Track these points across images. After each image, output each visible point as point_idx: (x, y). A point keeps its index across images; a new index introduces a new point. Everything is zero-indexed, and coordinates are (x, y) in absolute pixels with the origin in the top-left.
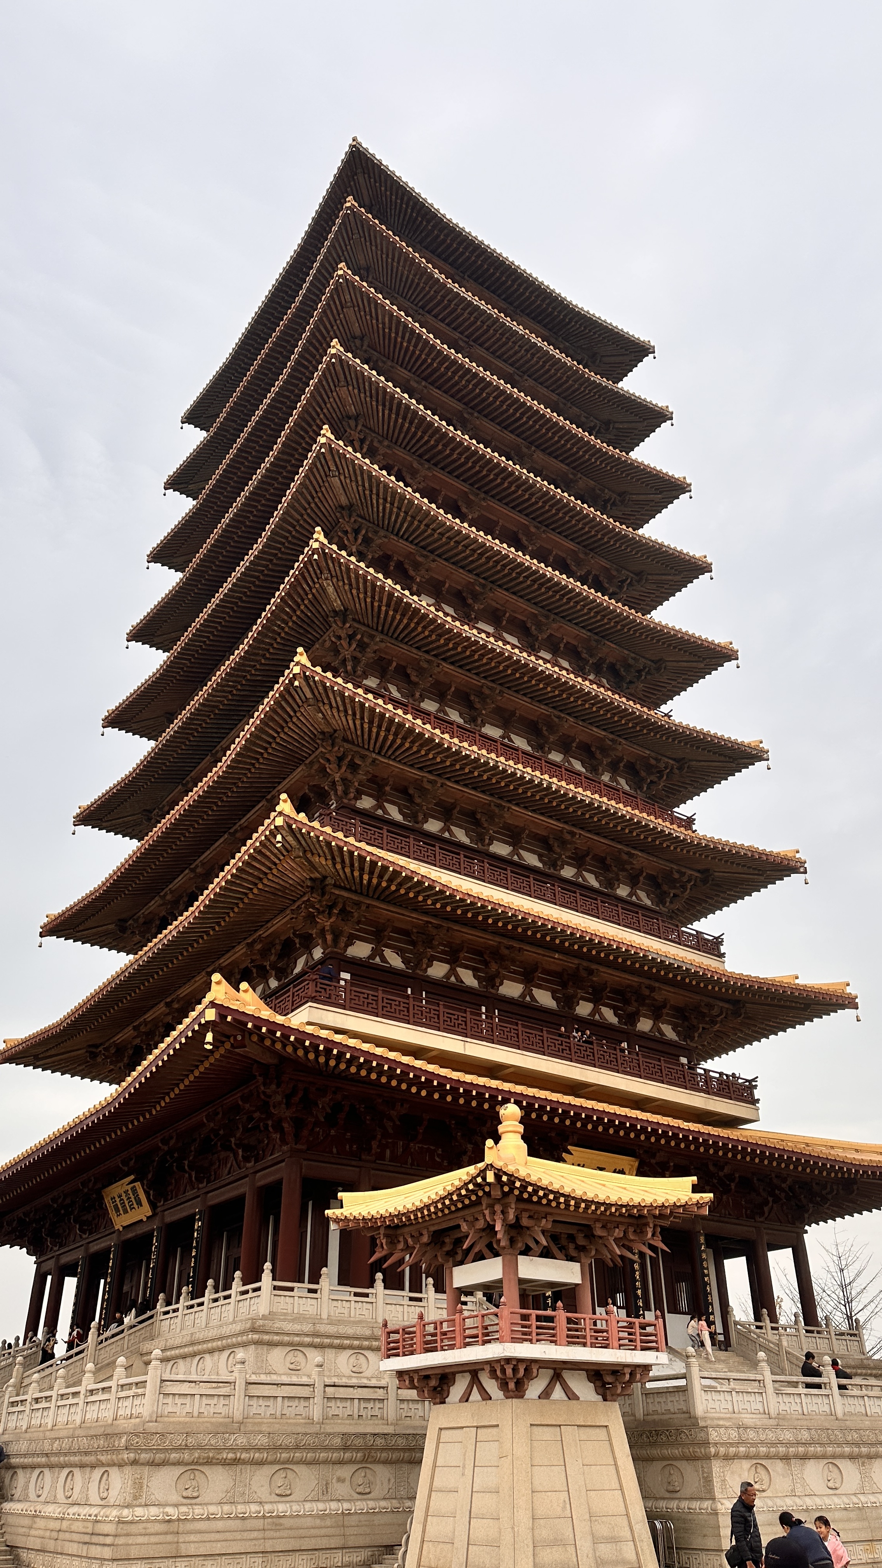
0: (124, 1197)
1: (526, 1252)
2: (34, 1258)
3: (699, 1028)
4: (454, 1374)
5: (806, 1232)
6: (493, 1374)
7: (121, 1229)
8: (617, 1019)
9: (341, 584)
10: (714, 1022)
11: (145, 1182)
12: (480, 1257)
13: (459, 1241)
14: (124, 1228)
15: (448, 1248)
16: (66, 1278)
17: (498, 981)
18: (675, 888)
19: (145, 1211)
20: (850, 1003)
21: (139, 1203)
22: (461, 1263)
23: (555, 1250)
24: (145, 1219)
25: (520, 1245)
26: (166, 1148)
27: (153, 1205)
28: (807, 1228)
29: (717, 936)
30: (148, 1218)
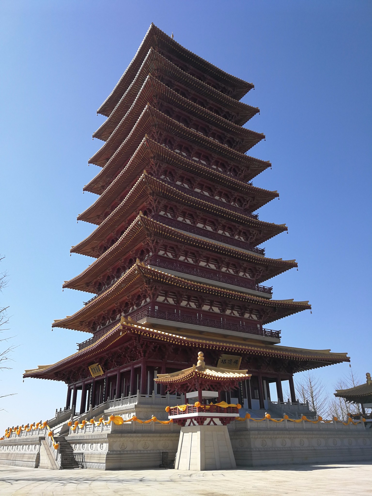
0: (95, 368)
1: (204, 390)
2: (67, 385)
3: (263, 316)
4: (187, 420)
5: (293, 375)
6: (195, 420)
7: (94, 377)
8: (238, 315)
9: (152, 186)
10: (268, 314)
11: (102, 365)
12: (193, 391)
13: (188, 387)
14: (95, 377)
15: (185, 388)
16: (78, 390)
17: (202, 306)
18: (257, 272)
19: (102, 373)
20: (309, 307)
21: (100, 370)
22: (188, 392)
23: (212, 389)
24: (102, 375)
25: (202, 388)
26: (108, 357)
27: (104, 371)
28: (293, 374)
29: (270, 287)
30: (103, 375)
